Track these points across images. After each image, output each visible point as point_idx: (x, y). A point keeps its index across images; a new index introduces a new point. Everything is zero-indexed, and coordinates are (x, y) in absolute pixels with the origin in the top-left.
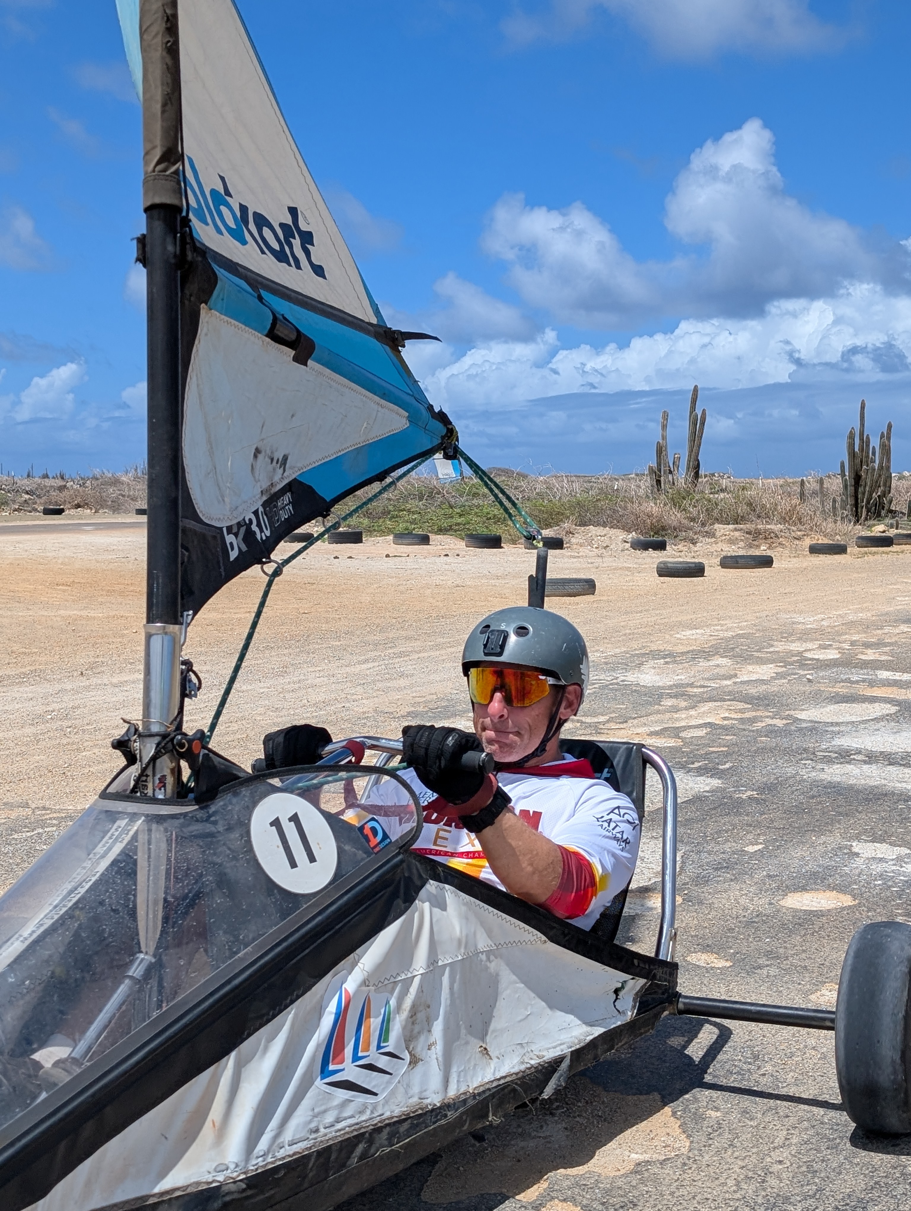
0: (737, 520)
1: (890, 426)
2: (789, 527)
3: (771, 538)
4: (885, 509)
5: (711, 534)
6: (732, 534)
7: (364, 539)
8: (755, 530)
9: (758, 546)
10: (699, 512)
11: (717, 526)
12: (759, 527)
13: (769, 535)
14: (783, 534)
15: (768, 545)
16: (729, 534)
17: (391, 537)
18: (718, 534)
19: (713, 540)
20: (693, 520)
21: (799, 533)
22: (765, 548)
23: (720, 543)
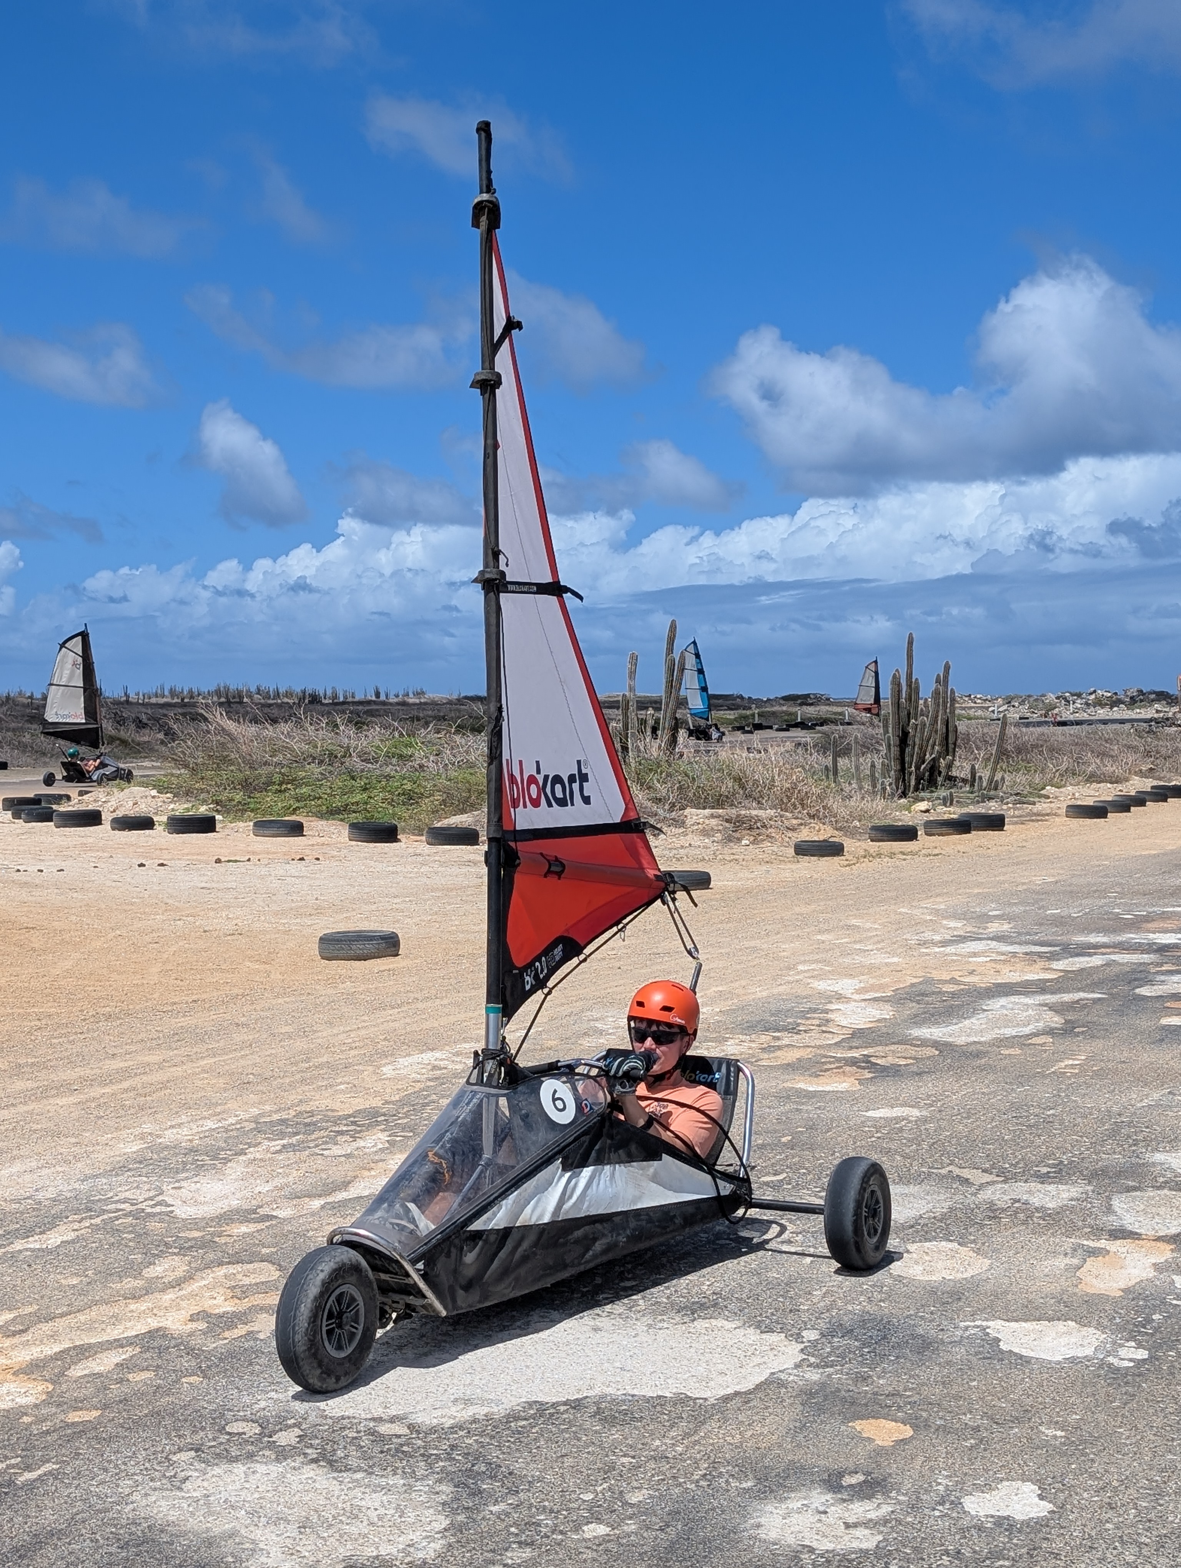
0: (720, 801)
1: (947, 668)
2: (782, 813)
3: (758, 828)
4: (943, 774)
5: (679, 823)
6: (707, 822)
7: (218, 826)
8: (738, 816)
9: (739, 840)
10: (668, 791)
11: (688, 811)
12: (743, 812)
13: (755, 823)
14: (772, 823)
15: (752, 838)
16: (704, 823)
17: (251, 824)
18: (689, 822)
19: (681, 830)
20: (658, 800)
21: (795, 822)
22: (747, 842)
23: (690, 836)
